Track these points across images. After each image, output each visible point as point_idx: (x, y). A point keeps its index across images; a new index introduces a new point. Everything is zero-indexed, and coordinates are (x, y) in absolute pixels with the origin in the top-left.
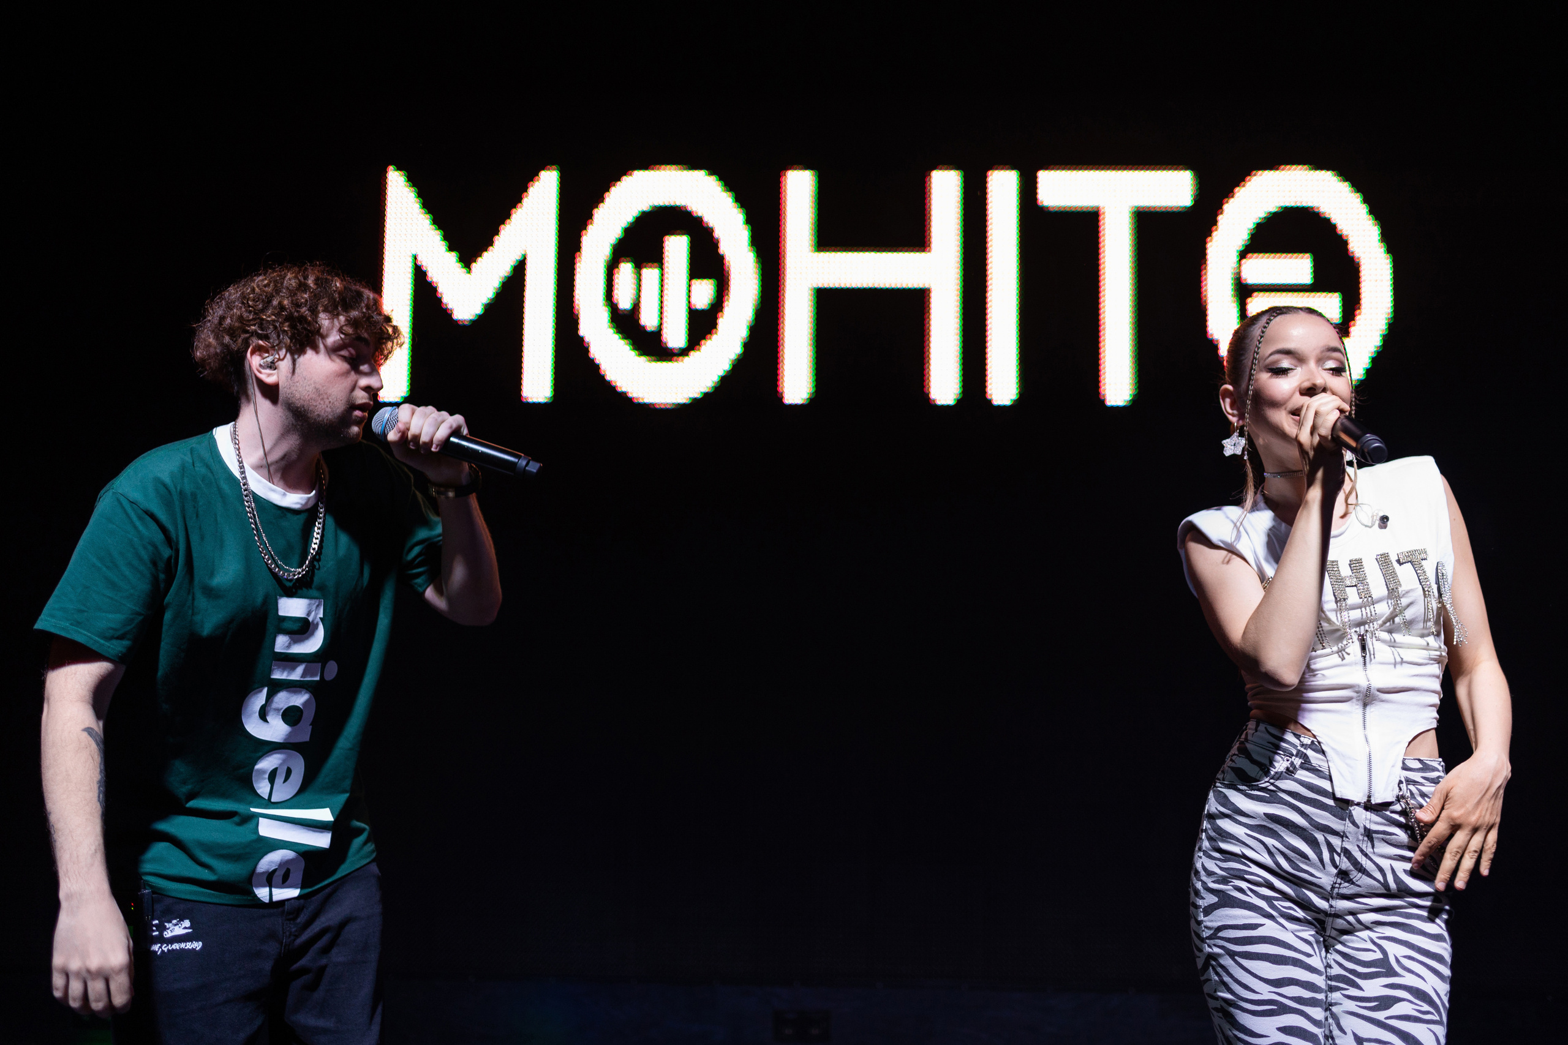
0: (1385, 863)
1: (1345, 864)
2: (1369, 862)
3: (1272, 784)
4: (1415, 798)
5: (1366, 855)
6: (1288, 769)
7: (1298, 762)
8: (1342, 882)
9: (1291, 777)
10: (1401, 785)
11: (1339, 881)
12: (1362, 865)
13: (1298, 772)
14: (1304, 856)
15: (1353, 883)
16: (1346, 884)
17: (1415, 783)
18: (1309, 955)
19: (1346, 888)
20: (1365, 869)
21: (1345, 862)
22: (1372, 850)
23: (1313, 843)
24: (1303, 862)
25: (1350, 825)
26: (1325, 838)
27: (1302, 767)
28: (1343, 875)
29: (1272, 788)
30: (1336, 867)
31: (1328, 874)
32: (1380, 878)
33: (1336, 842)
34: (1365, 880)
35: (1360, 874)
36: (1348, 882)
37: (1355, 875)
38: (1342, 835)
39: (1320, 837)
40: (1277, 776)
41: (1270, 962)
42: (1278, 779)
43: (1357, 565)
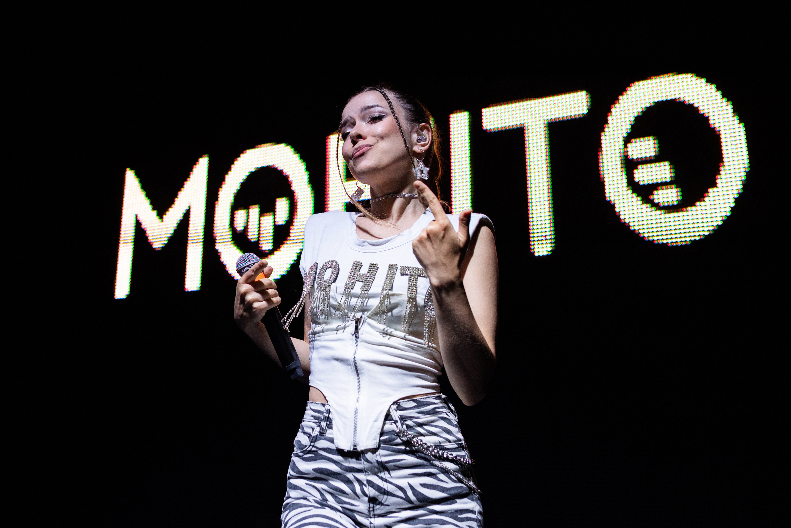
0: (403, 483)
2: (389, 485)
3: (313, 446)
4: (414, 429)
5: (386, 481)
6: (320, 432)
7: (325, 424)
8: (374, 505)
9: (323, 437)
10: (397, 424)
11: (371, 505)
12: (384, 489)
13: (327, 431)
14: (343, 492)
15: (383, 504)
16: (378, 507)
17: (411, 418)
19: (378, 509)
20: (388, 491)
21: (371, 491)
22: (389, 476)
23: (348, 482)
24: (343, 496)
26: (355, 477)
28: (373, 500)
29: (314, 449)
30: (366, 495)
31: (363, 502)
32: (401, 494)
33: (361, 476)
34: (391, 500)
35: (385, 496)
36: (379, 504)
37: (383, 498)
38: (364, 471)
39: (350, 476)
40: (314, 439)
42: (315, 441)
43: (374, 268)
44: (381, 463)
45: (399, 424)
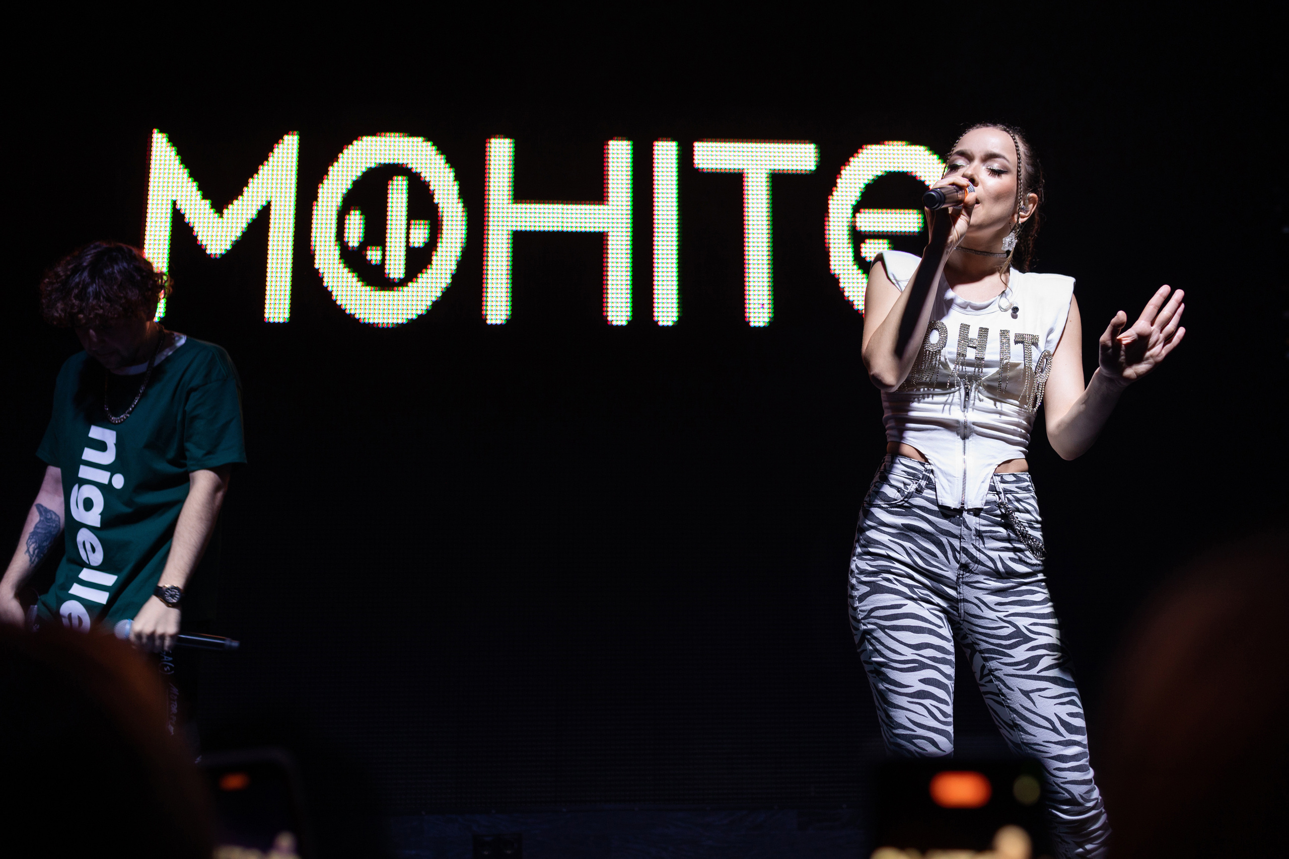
0: (994, 554)
1: (964, 559)
2: (982, 555)
3: (906, 502)
4: (1012, 503)
5: (979, 550)
6: (917, 489)
7: (923, 483)
8: (964, 573)
9: (919, 495)
10: (1000, 495)
11: (962, 572)
12: (977, 558)
13: (925, 491)
14: (934, 555)
15: (972, 573)
16: (968, 574)
17: (1011, 492)
18: (940, 627)
19: (967, 577)
20: (980, 560)
21: (964, 558)
22: (983, 546)
23: (940, 545)
24: (933, 560)
25: (965, 529)
26: (948, 540)
27: (927, 487)
28: (964, 567)
29: (906, 504)
30: (958, 562)
31: (954, 568)
32: (991, 565)
33: (956, 543)
34: (981, 570)
35: (976, 565)
36: (968, 572)
37: (972, 566)
38: (960, 538)
39: (944, 539)
40: (910, 495)
41: (912, 632)
42: (910, 497)
43: (984, 332)
44: (979, 531)
45: (1002, 496)
